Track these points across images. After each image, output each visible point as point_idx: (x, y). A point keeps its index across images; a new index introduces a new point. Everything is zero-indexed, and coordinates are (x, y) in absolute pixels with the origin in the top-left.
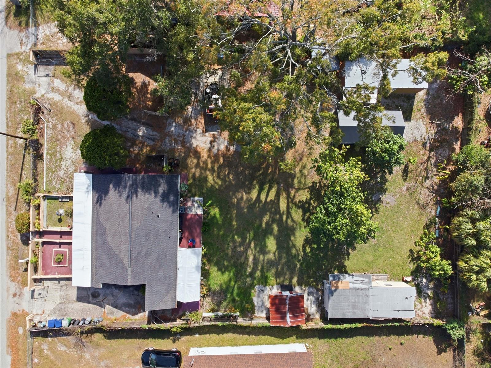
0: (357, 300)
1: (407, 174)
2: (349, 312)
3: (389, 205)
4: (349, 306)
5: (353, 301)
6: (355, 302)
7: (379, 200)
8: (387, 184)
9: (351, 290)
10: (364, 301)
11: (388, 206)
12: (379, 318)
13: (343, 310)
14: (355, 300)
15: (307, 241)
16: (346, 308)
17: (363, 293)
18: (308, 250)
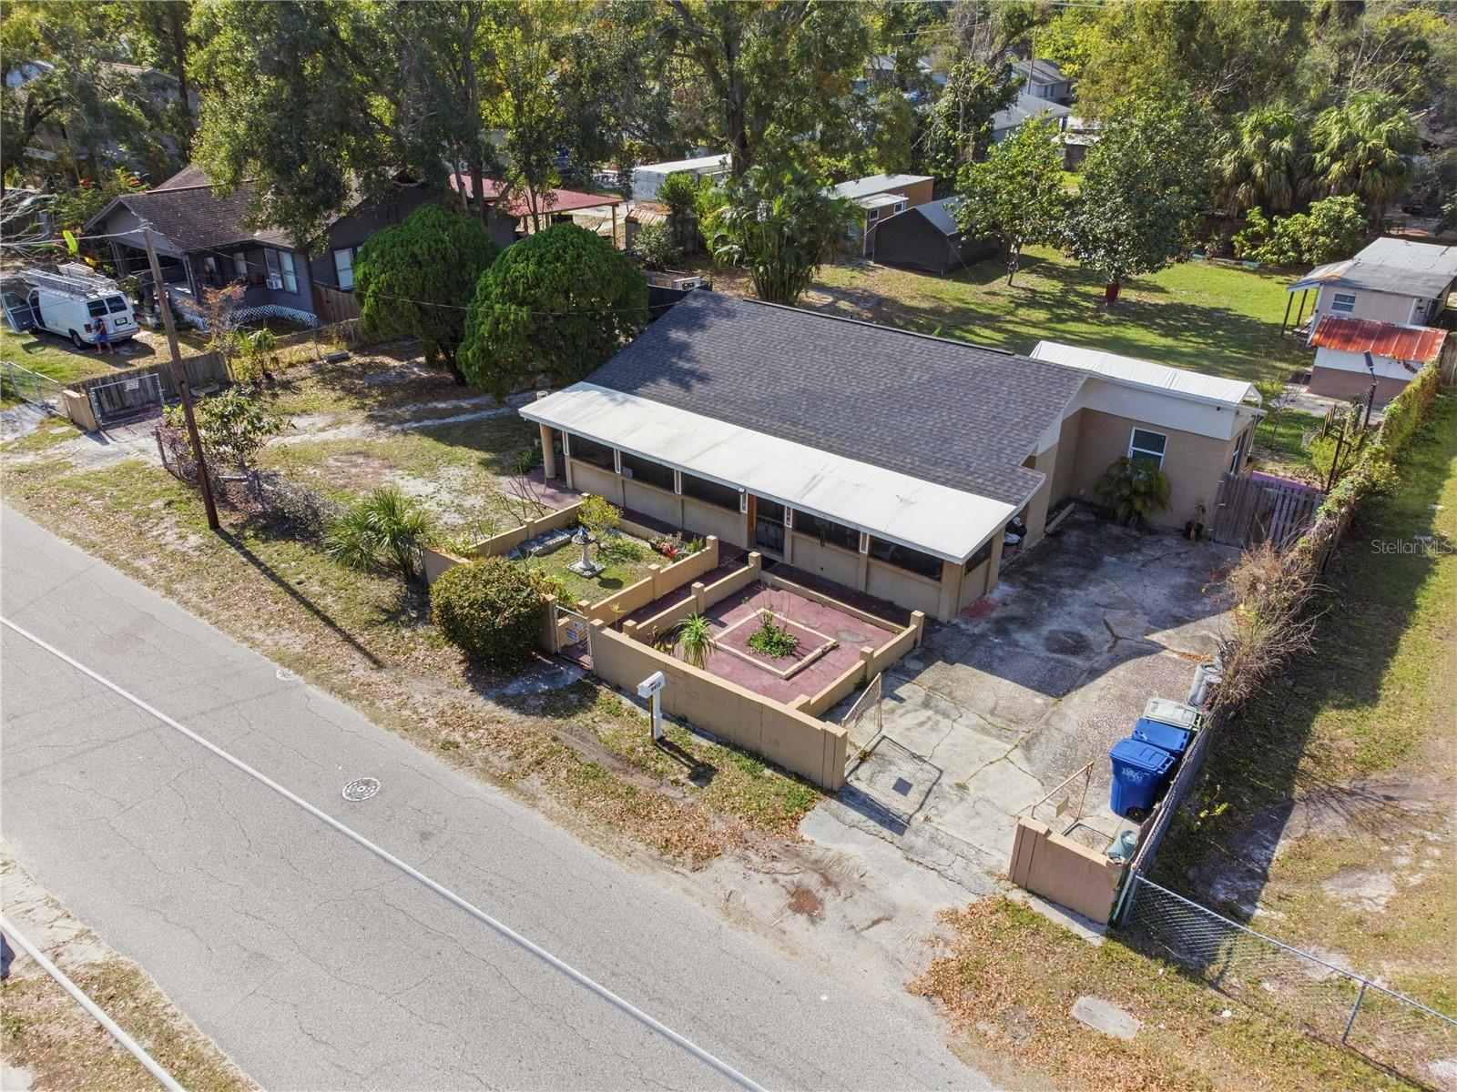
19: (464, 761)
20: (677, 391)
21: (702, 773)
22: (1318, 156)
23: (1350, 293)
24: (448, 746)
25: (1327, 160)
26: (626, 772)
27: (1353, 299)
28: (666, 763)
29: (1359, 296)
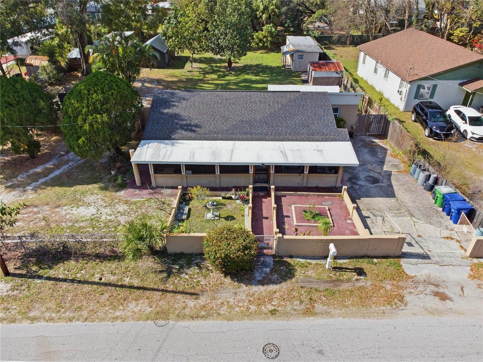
19: (287, 315)
20: (190, 134)
21: (360, 272)
22: (258, 13)
23: (301, 54)
24: (273, 312)
25: (261, 14)
26: (337, 286)
27: (303, 55)
28: (346, 275)
29: (304, 54)
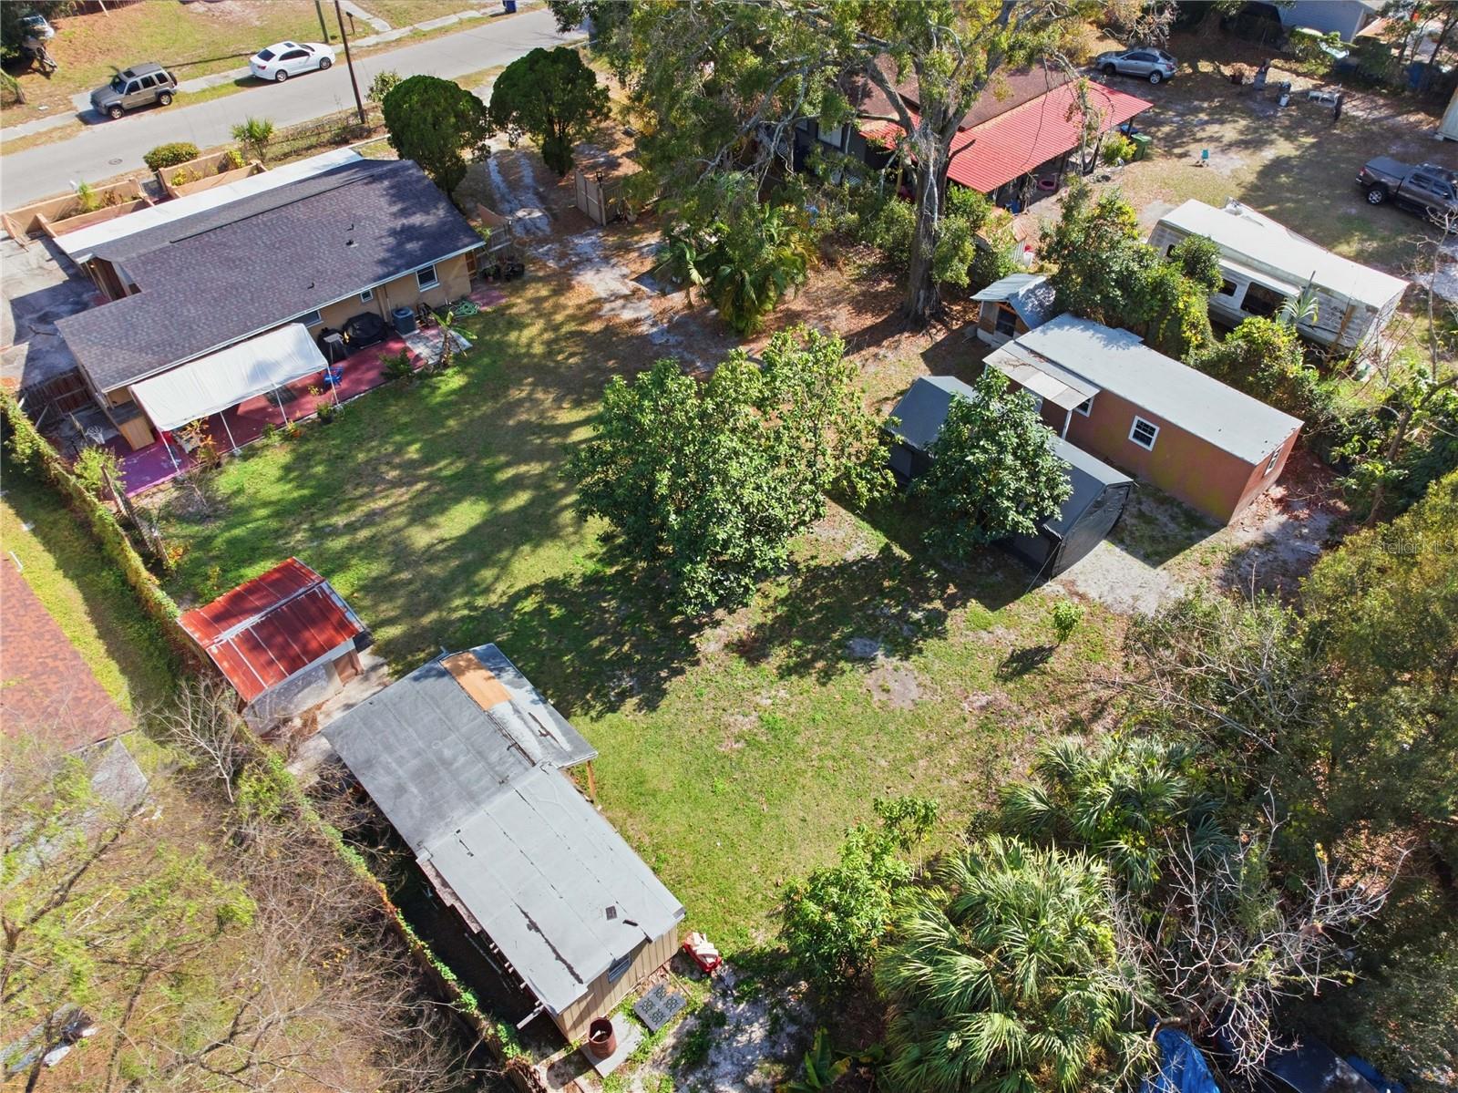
0: (462, 759)
1: (1025, 670)
2: (389, 771)
3: (884, 697)
4: (418, 754)
5: (447, 753)
6: (447, 764)
7: (867, 660)
8: (933, 643)
9: (482, 718)
10: (475, 788)
11: (878, 696)
12: (445, 884)
13: (389, 748)
14: (455, 759)
15: (553, 588)
16: (403, 751)
17: (501, 761)
18: (528, 605)
